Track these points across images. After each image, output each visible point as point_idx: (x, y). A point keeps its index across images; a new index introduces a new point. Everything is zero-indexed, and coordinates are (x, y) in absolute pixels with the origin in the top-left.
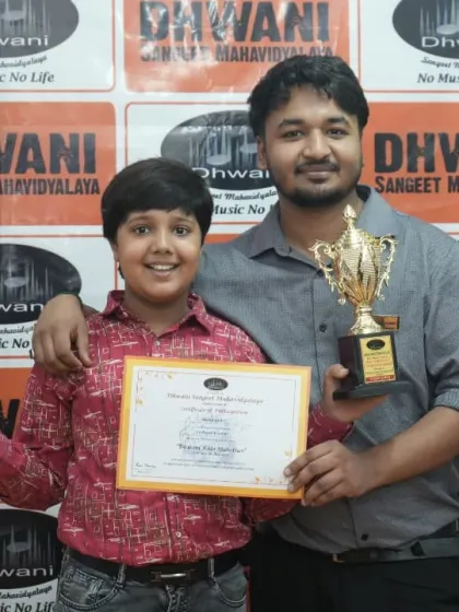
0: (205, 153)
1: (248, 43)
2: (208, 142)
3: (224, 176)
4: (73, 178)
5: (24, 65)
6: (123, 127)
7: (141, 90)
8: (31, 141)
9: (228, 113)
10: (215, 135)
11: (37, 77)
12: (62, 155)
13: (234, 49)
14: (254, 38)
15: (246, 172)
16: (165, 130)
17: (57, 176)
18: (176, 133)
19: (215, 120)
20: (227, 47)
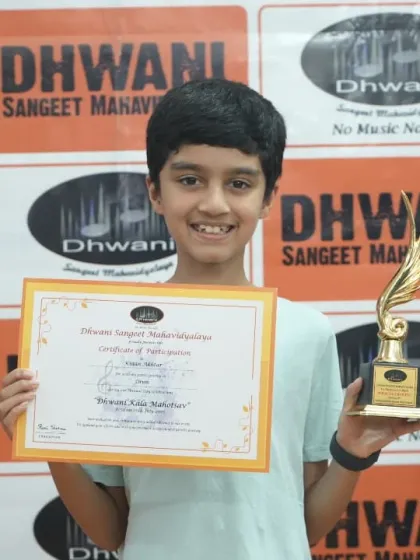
0: (353, 63)
2: (355, 50)
3: (375, 89)
6: (257, 35)
8: (150, 53)
9: (379, 16)
10: (363, 42)
12: (185, 68)
15: (400, 85)
18: (317, 41)
19: (363, 24)
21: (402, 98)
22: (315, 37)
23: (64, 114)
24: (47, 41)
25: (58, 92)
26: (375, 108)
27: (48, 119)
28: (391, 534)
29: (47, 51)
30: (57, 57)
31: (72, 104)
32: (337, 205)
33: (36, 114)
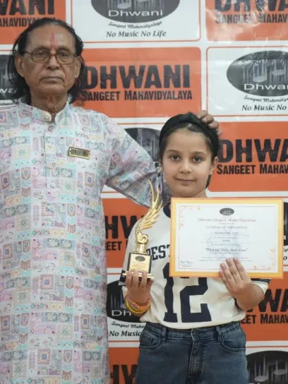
0: (252, 75)
1: (277, 12)
2: (253, 69)
3: (263, 88)
4: (177, 90)
5: (149, 27)
6: (205, 61)
7: (216, 40)
8: (153, 70)
9: (265, 52)
10: (257, 65)
11: (156, 33)
12: (170, 77)
13: (269, 15)
14: (280, 9)
15: (275, 86)
16: (229, 63)
17: (167, 90)
18: (235, 64)
19: (257, 56)
20: (265, 15)
21: (276, 93)
22: (234, 62)
23: (111, 99)
24: (103, 64)
25: (109, 89)
26: (262, 97)
27: (104, 102)
28: (268, 306)
29: (103, 69)
30: (108, 72)
31: (115, 94)
32: (244, 145)
33: (98, 99)
